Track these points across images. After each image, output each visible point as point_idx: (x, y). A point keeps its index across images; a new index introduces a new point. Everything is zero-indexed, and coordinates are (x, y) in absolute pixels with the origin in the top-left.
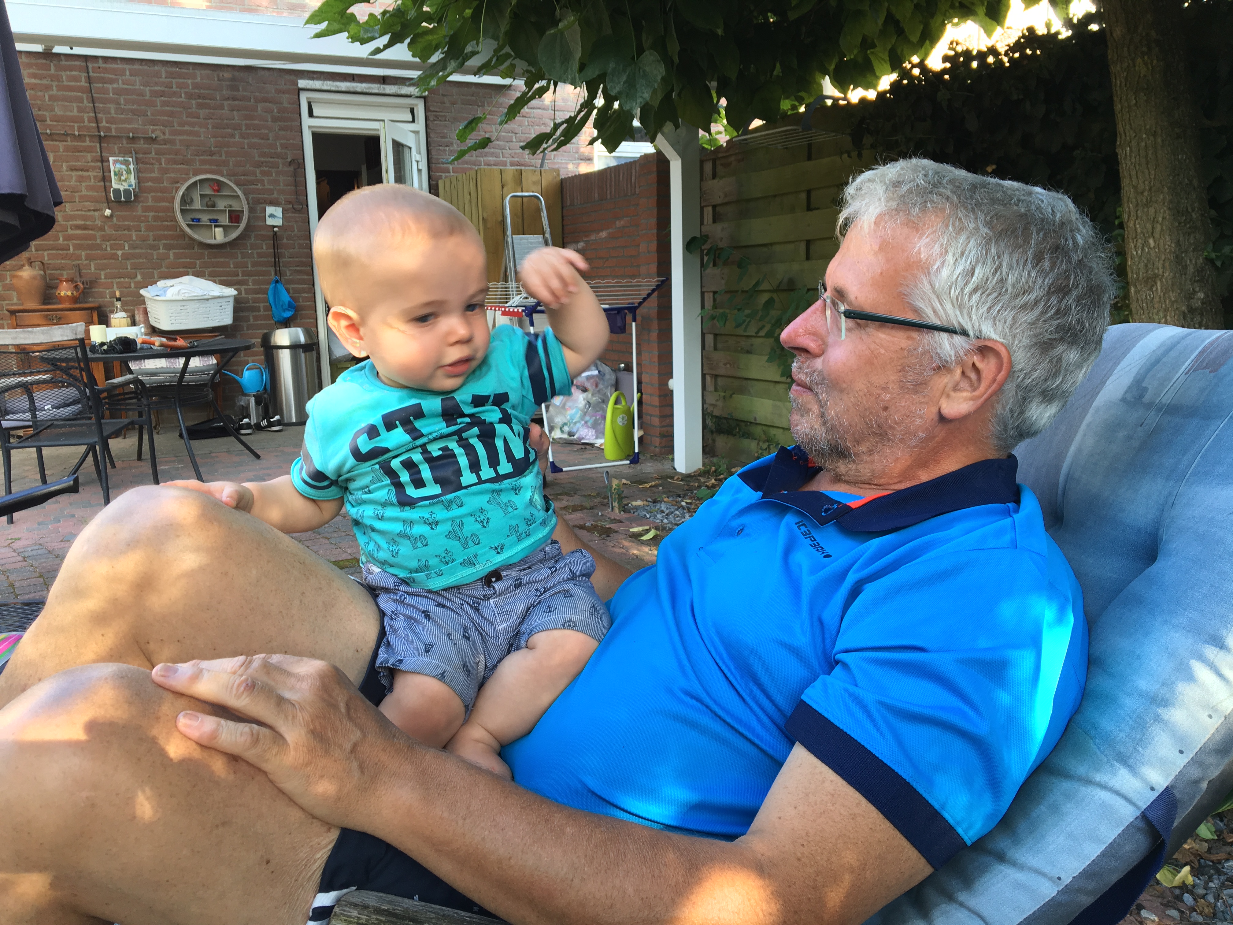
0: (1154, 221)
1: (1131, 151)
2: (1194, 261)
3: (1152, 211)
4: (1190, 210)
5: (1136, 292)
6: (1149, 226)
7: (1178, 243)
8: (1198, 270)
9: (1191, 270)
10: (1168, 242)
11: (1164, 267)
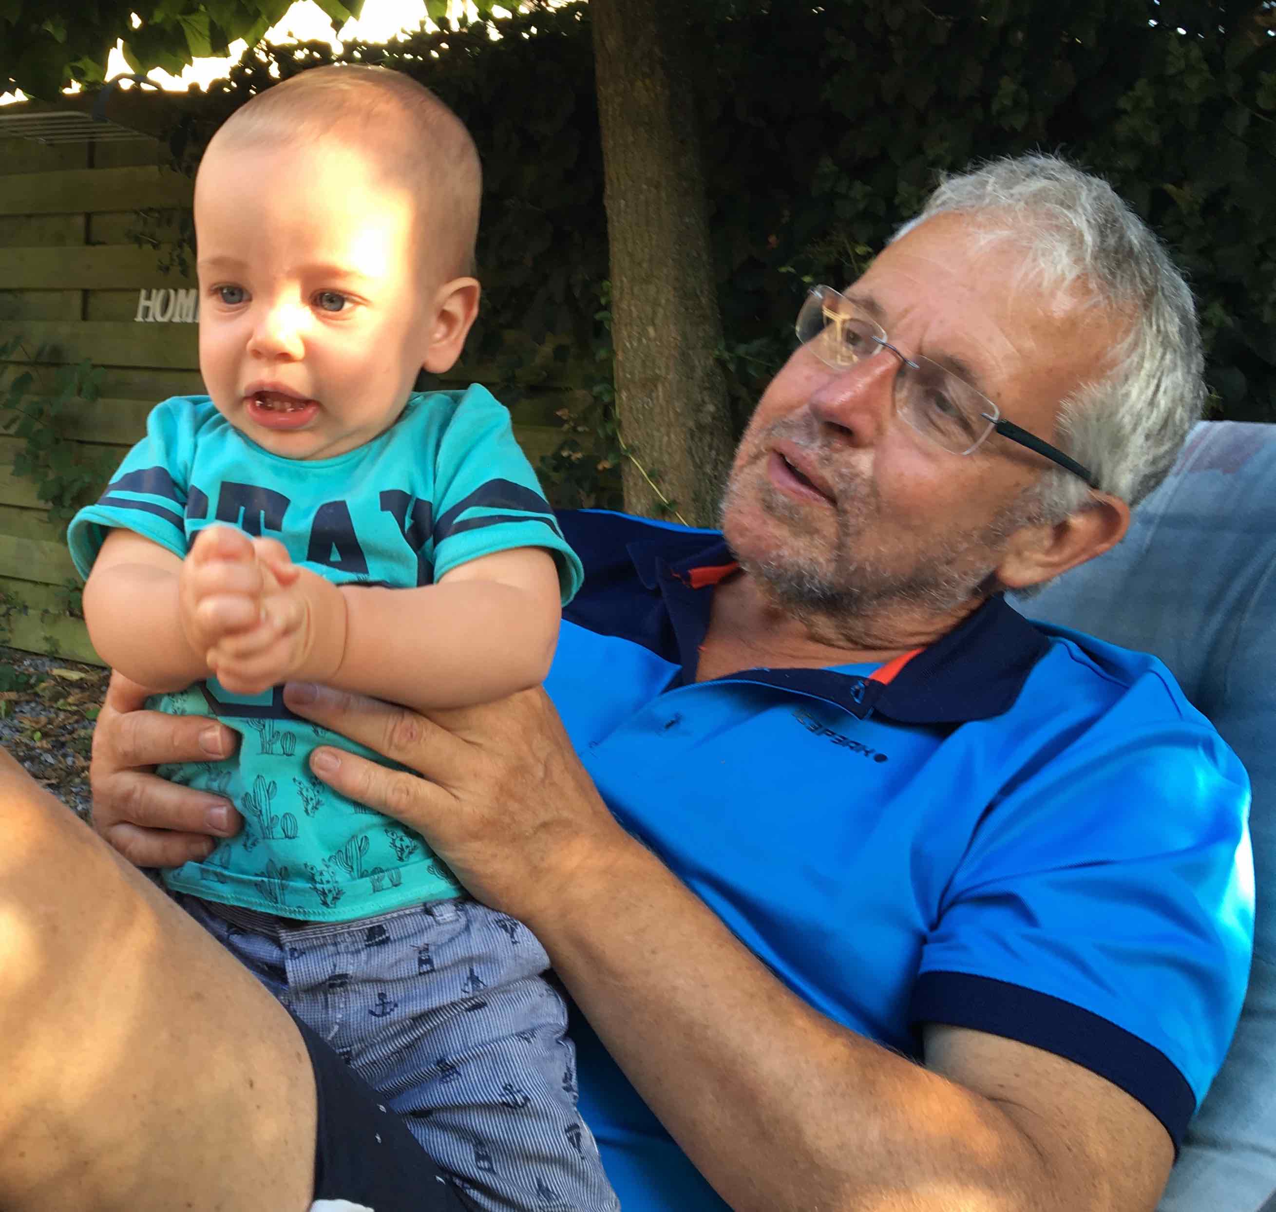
0: (656, 303)
1: (627, 205)
2: (703, 362)
3: (652, 289)
4: (698, 293)
5: (631, 398)
6: (649, 309)
7: (684, 336)
8: (708, 375)
9: (699, 373)
10: (672, 333)
11: (667, 367)
